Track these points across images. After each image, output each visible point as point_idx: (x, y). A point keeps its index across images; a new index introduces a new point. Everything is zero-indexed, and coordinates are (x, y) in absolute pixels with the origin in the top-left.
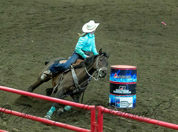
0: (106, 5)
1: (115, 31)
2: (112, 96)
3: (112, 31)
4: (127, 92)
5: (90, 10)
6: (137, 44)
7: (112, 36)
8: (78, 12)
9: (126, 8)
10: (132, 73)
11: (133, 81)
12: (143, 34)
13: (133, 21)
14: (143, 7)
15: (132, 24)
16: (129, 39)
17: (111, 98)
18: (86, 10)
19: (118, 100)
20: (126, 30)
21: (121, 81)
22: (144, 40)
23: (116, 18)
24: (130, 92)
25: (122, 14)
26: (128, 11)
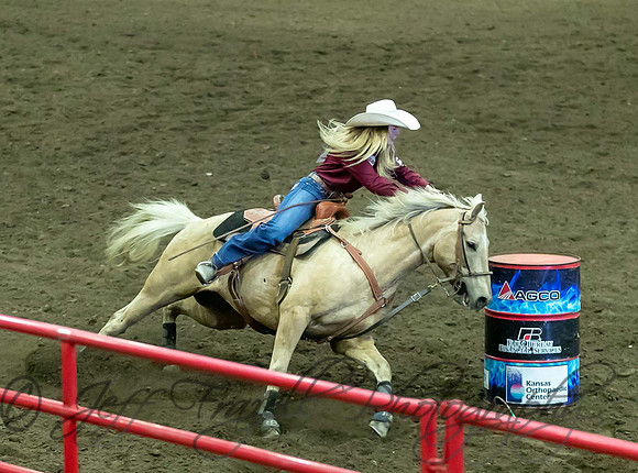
0: (467, 41)
1: (499, 132)
2: (495, 362)
3: (488, 131)
4: (547, 347)
5: (409, 60)
6: (581, 179)
7: (491, 150)
8: (369, 68)
9: (536, 49)
10: (563, 279)
11: (566, 309)
12: (598, 141)
13: (562, 98)
14: (599, 46)
15: (558, 107)
16: (551, 159)
17: (490, 372)
18: (396, 62)
19: (516, 376)
20: (538, 130)
21: (524, 311)
22: (603, 163)
23: (502, 86)
24: (558, 350)
25: (524, 73)
26: (543, 61)
